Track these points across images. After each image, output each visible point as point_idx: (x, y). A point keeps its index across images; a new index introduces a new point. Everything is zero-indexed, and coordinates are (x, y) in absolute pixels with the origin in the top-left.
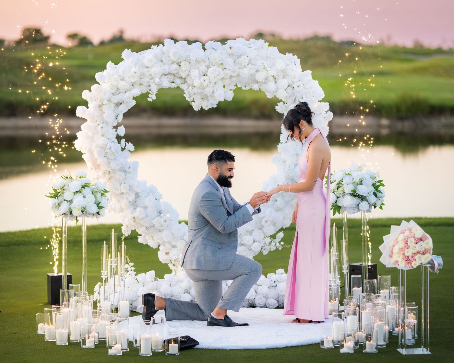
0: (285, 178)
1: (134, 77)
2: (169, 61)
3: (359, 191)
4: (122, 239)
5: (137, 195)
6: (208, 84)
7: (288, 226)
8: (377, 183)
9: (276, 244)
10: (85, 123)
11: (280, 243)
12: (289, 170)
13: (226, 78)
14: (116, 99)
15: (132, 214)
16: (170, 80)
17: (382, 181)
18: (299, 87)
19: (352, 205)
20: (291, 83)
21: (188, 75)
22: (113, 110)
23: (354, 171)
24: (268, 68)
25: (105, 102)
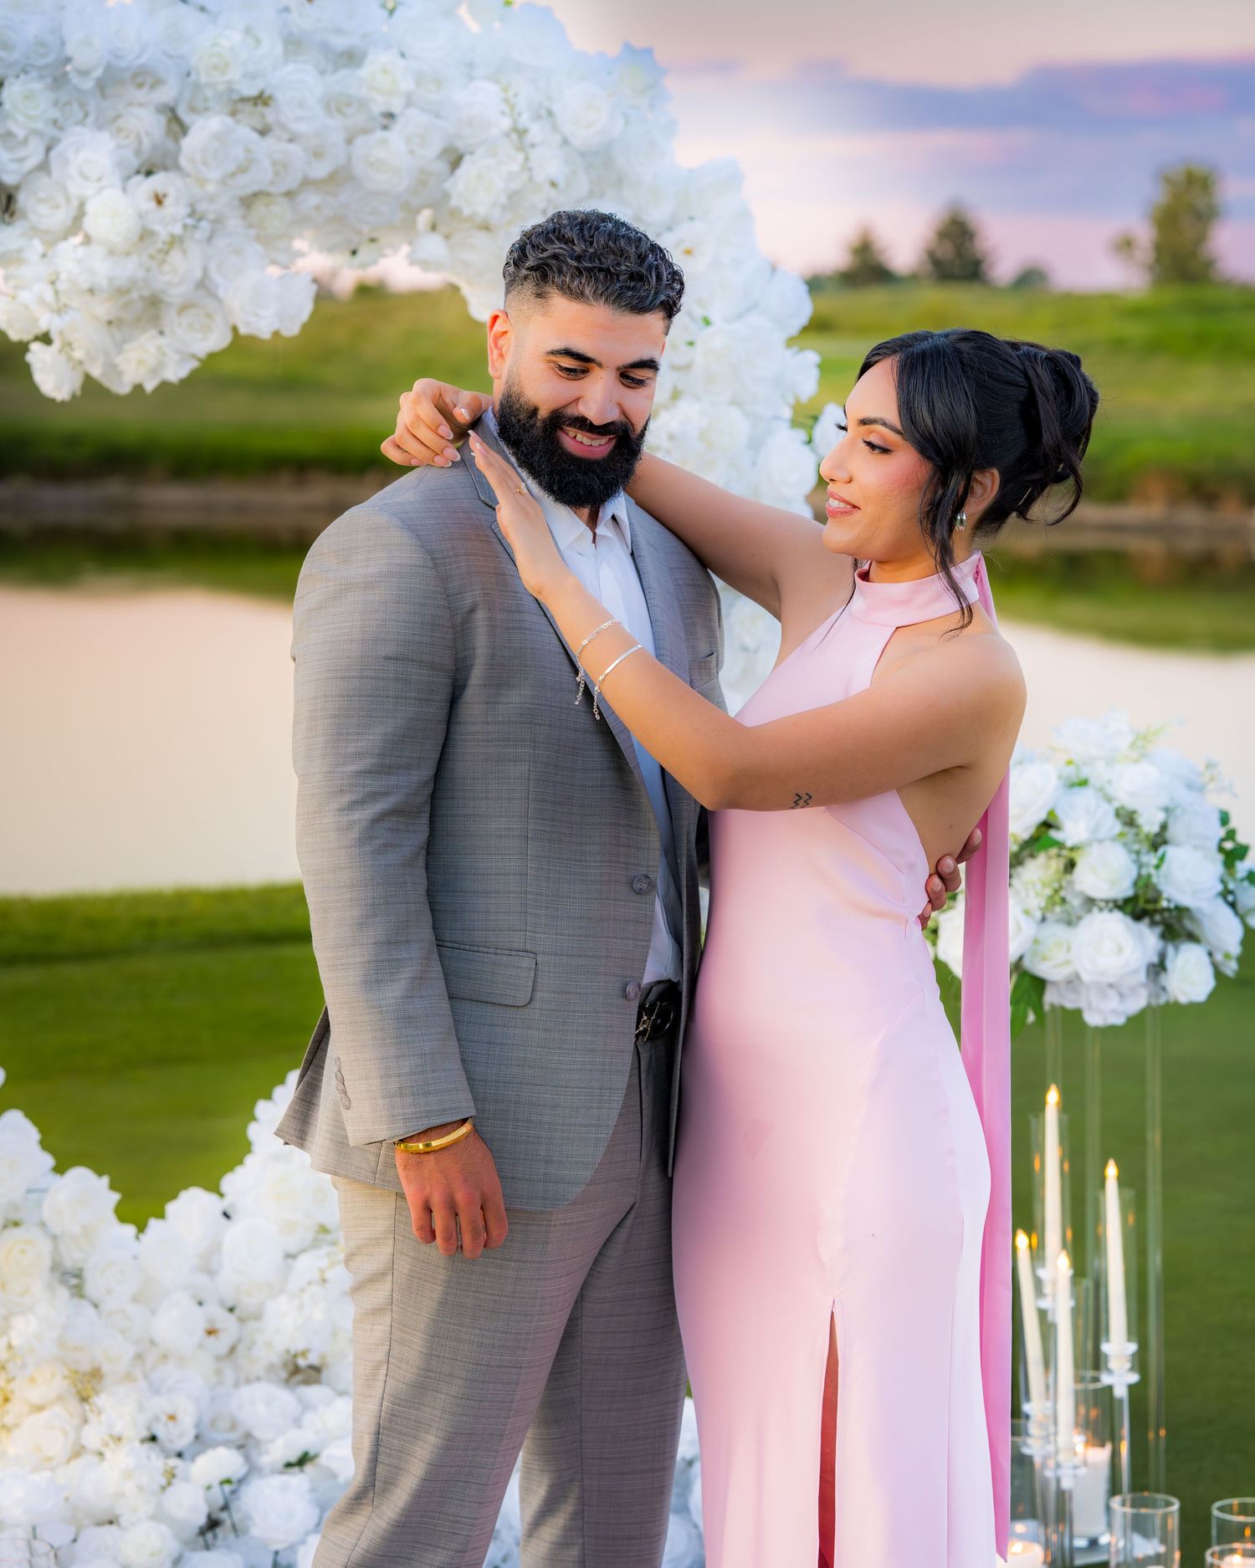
6: (185, 226)
13: (271, 189)
18: (690, 252)
19: (1136, 971)
21: (44, 167)
23: (1110, 762)
24: (536, 132)
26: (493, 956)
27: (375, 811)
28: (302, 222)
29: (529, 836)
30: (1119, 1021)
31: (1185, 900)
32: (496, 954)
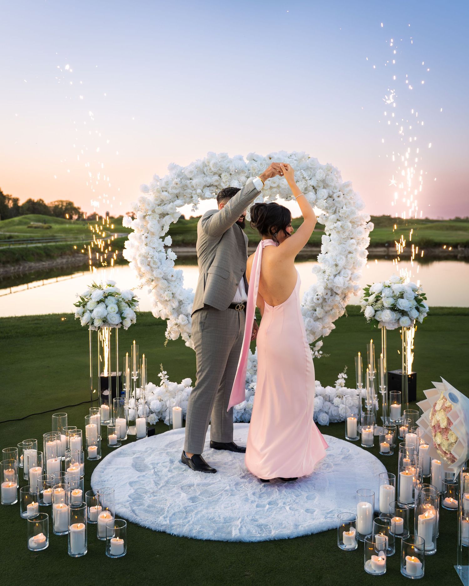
0: (323, 288)
1: (176, 188)
2: (211, 172)
3: (399, 305)
4: (165, 345)
5: (180, 302)
7: (327, 335)
8: (419, 296)
9: (315, 353)
10: (132, 233)
11: (318, 352)
12: (328, 280)
14: (160, 210)
15: (176, 320)
16: (212, 191)
17: (424, 294)
18: (339, 197)
19: (391, 320)
20: (331, 194)
22: (158, 221)
23: (395, 284)
24: (307, 178)
25: (150, 213)
30: (393, 329)
31: (401, 308)
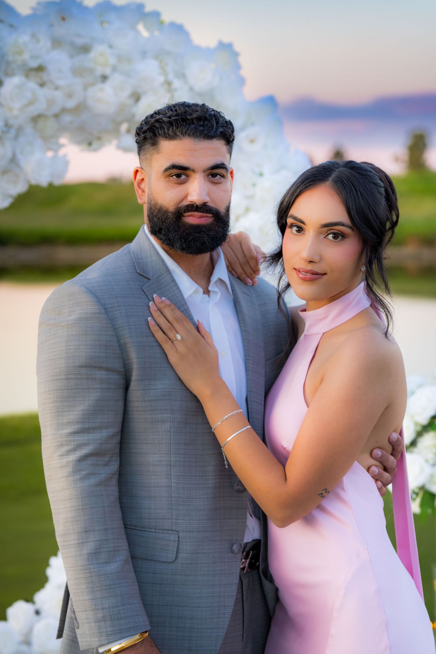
13: (46, 113)
26: (154, 534)
27: (81, 455)
28: (63, 129)
29: (172, 464)
32: (155, 532)
